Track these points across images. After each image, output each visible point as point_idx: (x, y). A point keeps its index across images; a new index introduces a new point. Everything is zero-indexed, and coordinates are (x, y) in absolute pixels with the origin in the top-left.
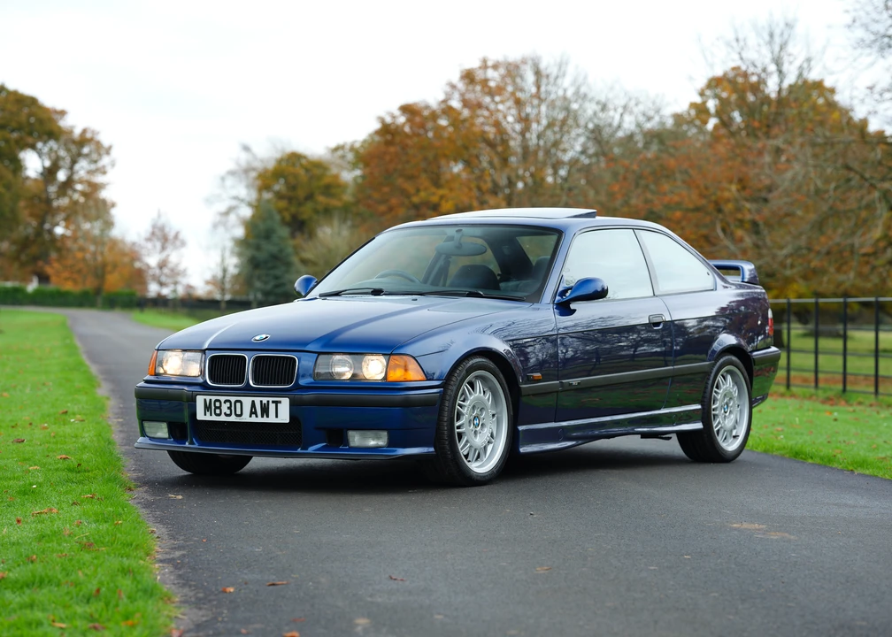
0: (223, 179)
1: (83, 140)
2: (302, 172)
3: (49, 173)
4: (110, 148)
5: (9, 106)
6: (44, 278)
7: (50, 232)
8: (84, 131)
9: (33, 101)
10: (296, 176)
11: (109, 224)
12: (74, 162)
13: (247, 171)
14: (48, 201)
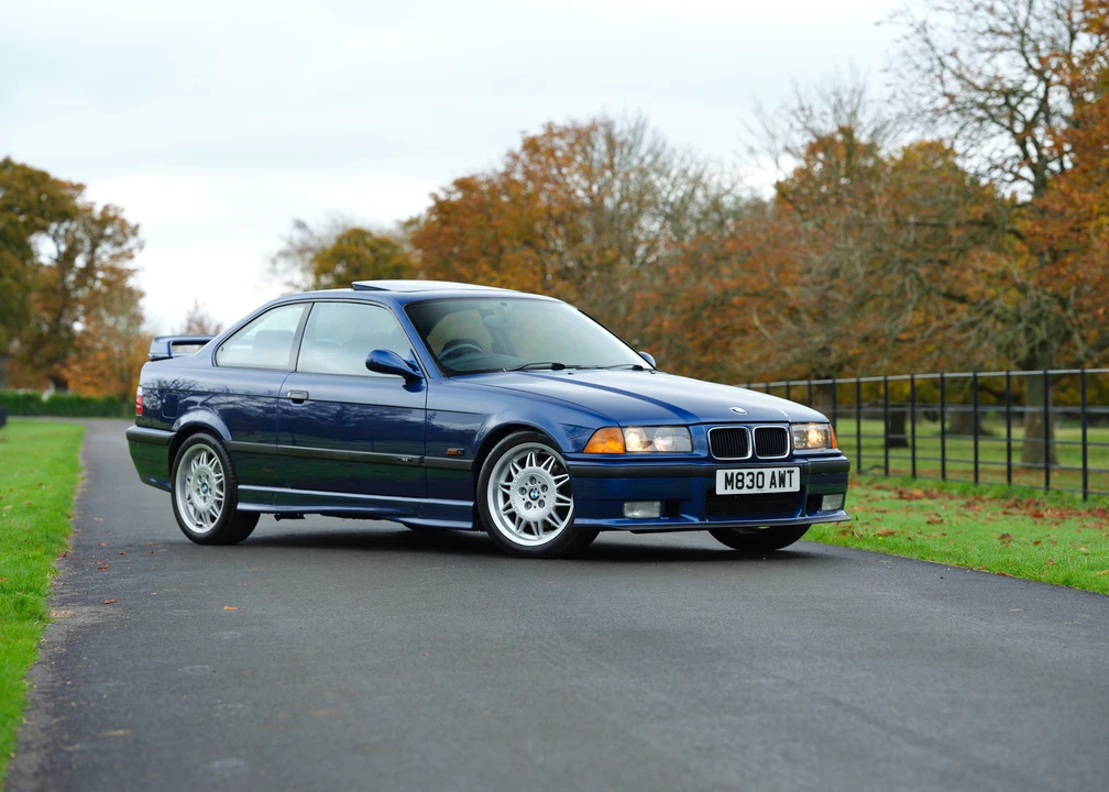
0: (274, 261)
1: (106, 220)
2: (367, 253)
3: (66, 260)
4: (137, 227)
5: (15, 183)
6: (61, 384)
7: (69, 329)
8: (106, 208)
9: (44, 176)
10: (358, 256)
11: (137, 319)
12: (95, 246)
13: (302, 251)
14: (66, 292)
